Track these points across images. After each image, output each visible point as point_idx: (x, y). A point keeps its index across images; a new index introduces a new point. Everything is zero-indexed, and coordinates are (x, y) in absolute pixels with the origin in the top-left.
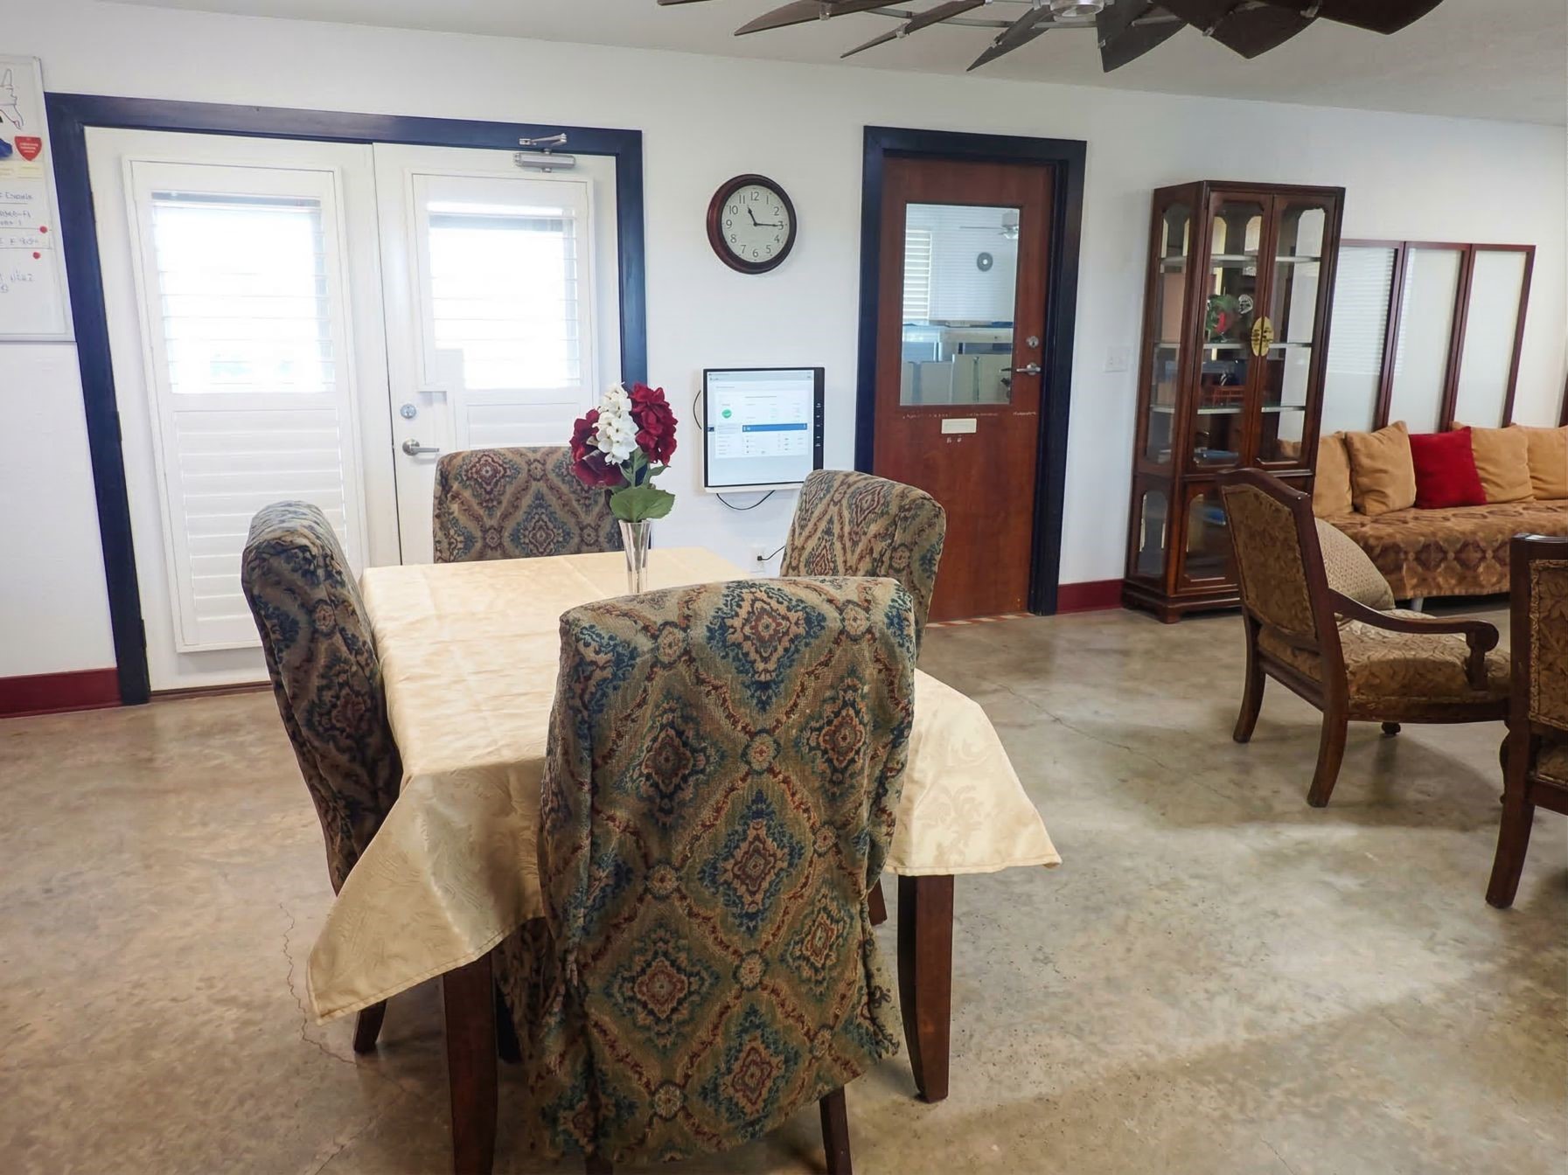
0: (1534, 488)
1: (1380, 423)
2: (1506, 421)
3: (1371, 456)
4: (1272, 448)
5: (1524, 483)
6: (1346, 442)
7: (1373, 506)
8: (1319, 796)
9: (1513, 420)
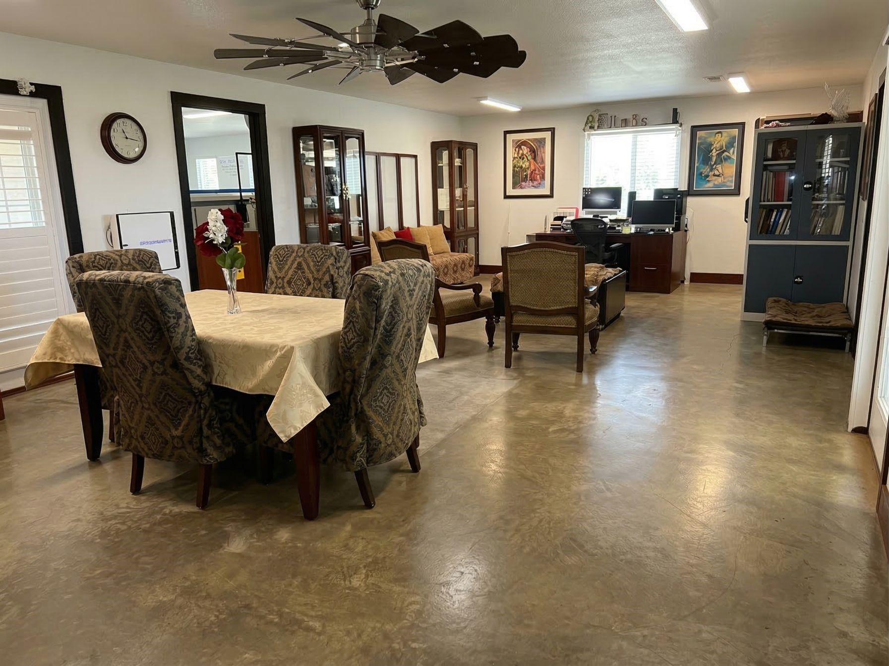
9: (421, 224)
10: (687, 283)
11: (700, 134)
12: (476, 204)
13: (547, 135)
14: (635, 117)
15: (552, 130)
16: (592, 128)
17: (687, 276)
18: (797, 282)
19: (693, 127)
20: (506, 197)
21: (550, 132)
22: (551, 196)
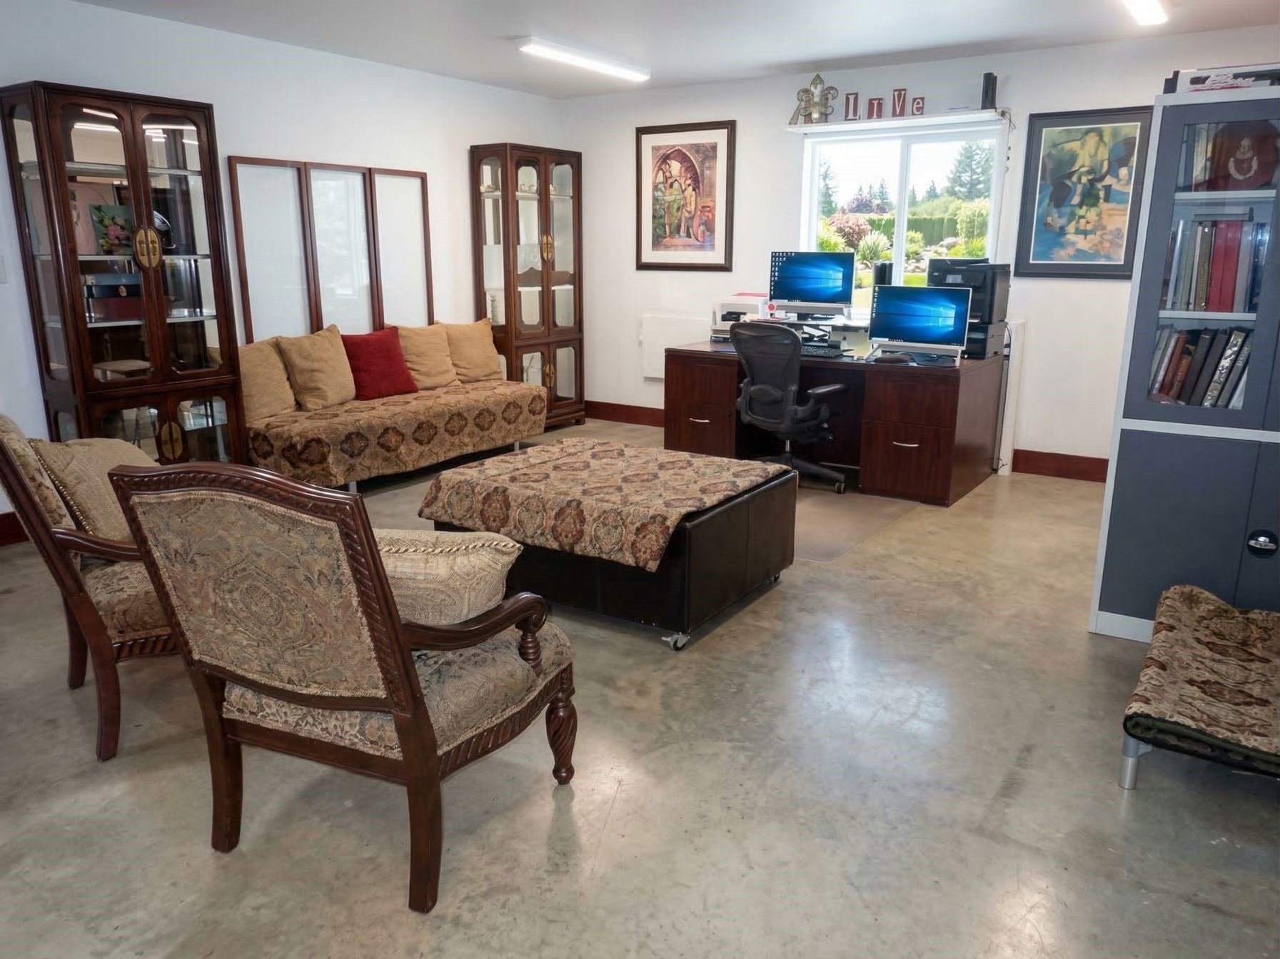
0: (458, 374)
1: (315, 327)
2: (431, 321)
3: (307, 357)
4: (203, 356)
5: (447, 371)
6: (278, 346)
7: (311, 402)
8: (108, 748)
9: (436, 318)
10: (1005, 470)
11: (1049, 134)
12: (577, 279)
13: (720, 137)
14: (900, 94)
15: (730, 126)
16: (808, 119)
17: (1006, 457)
18: (1254, 550)
19: (1033, 118)
20: (641, 266)
21: (726, 130)
22: (726, 267)
